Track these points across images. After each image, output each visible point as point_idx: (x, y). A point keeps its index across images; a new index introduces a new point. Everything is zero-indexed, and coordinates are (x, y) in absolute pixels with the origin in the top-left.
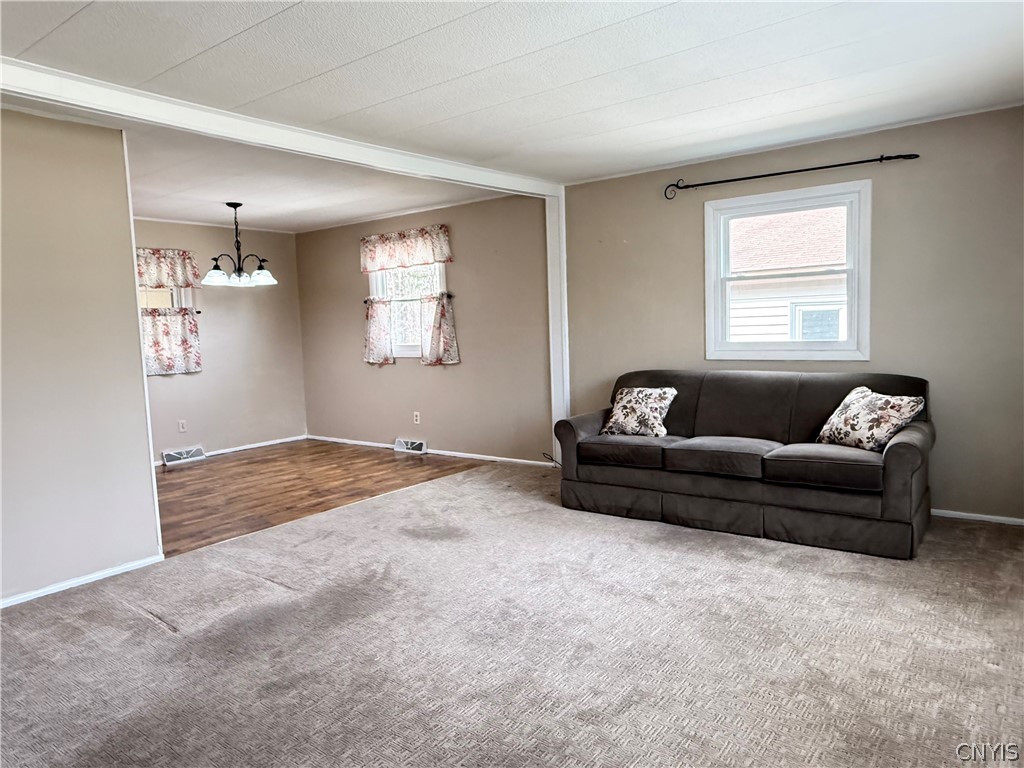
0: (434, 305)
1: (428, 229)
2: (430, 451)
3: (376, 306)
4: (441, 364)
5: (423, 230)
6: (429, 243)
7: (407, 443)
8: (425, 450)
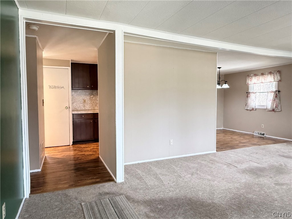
0: (273, 94)
1: (273, 72)
2: (266, 136)
3: (251, 94)
4: (274, 111)
5: (271, 72)
6: (272, 76)
7: (259, 133)
8: (265, 136)
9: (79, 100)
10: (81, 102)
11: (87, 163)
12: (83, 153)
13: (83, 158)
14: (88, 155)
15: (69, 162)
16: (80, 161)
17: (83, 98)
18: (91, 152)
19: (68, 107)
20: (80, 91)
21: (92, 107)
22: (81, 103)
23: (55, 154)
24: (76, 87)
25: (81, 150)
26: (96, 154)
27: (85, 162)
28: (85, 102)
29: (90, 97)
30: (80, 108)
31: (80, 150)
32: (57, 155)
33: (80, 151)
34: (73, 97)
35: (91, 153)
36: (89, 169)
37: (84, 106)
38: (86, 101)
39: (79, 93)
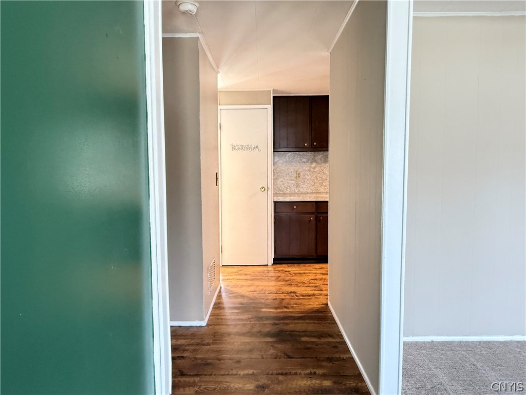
9: (288, 174)
10: (291, 177)
11: (300, 318)
12: (293, 289)
13: (293, 302)
14: (303, 296)
15: (264, 310)
16: (285, 310)
17: (296, 170)
18: (309, 289)
19: (267, 189)
20: (290, 154)
21: (312, 188)
22: (292, 180)
23: (238, 283)
24: (282, 146)
25: (290, 280)
26: (321, 295)
27: (296, 315)
28: (299, 177)
29: (310, 167)
30: (288, 189)
31: (287, 278)
32: (242, 286)
33: (288, 283)
34: (276, 166)
35: (309, 291)
36: (304, 339)
37: (298, 186)
38: (302, 174)
39: (287, 158)
